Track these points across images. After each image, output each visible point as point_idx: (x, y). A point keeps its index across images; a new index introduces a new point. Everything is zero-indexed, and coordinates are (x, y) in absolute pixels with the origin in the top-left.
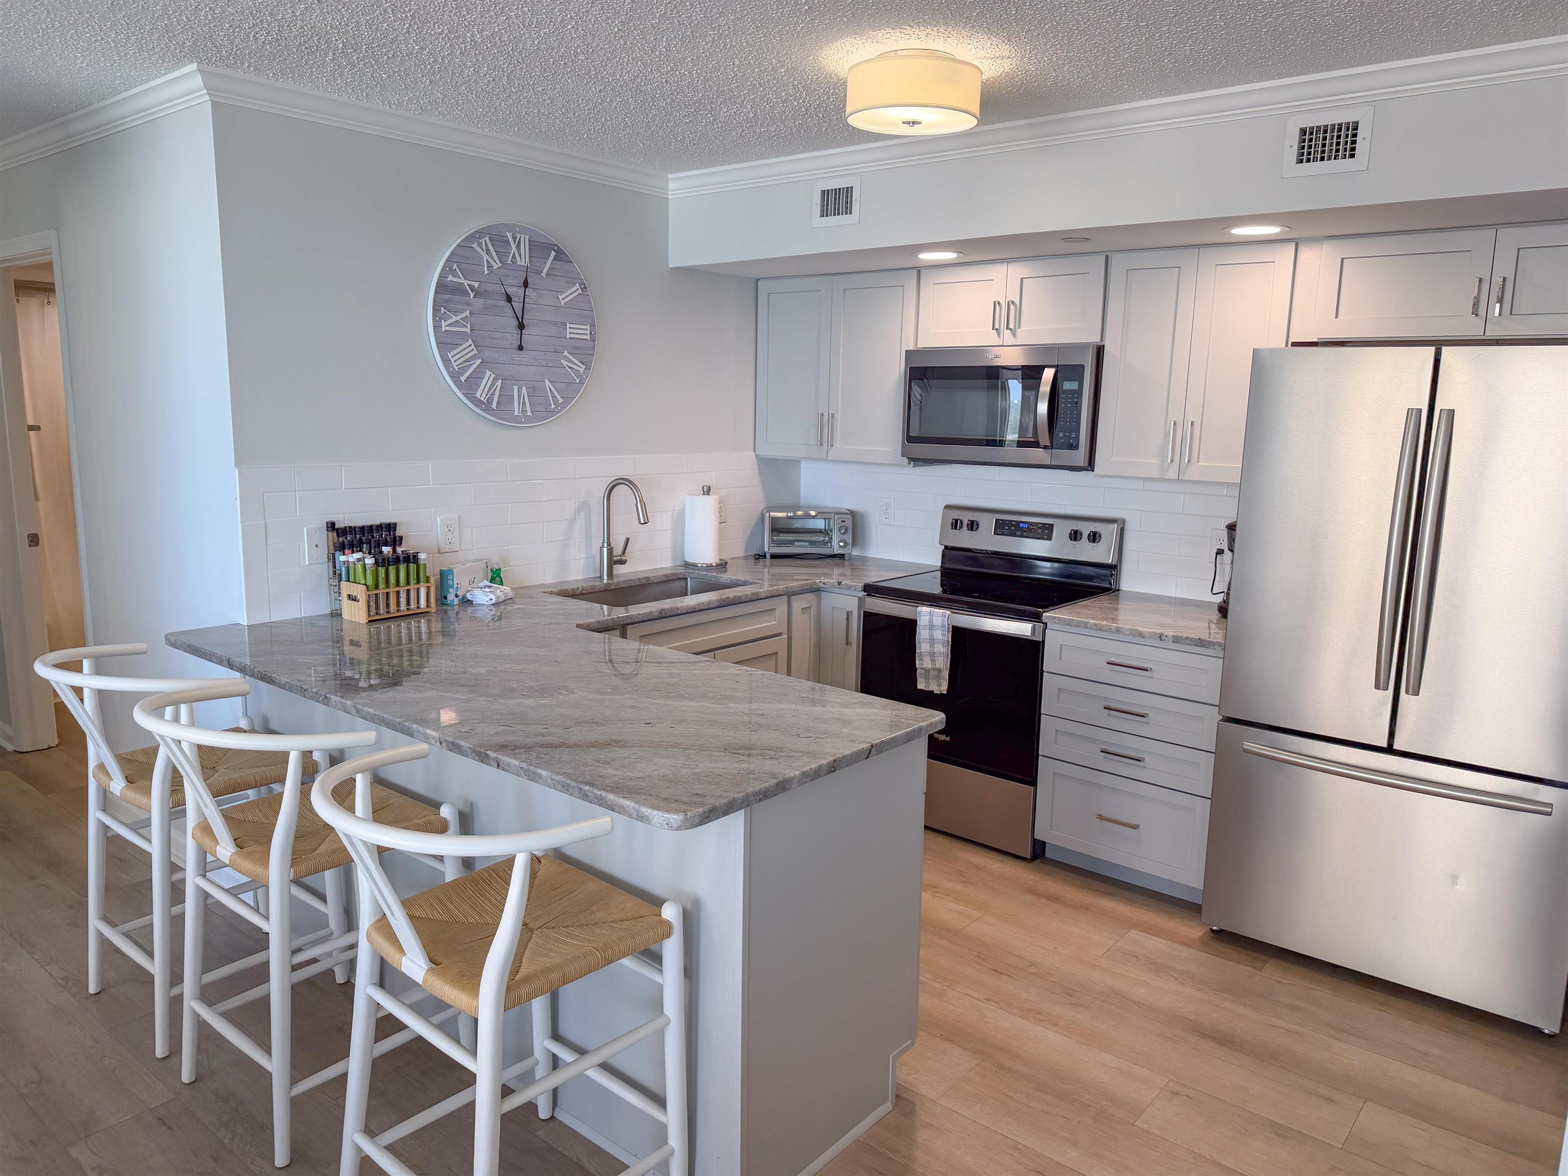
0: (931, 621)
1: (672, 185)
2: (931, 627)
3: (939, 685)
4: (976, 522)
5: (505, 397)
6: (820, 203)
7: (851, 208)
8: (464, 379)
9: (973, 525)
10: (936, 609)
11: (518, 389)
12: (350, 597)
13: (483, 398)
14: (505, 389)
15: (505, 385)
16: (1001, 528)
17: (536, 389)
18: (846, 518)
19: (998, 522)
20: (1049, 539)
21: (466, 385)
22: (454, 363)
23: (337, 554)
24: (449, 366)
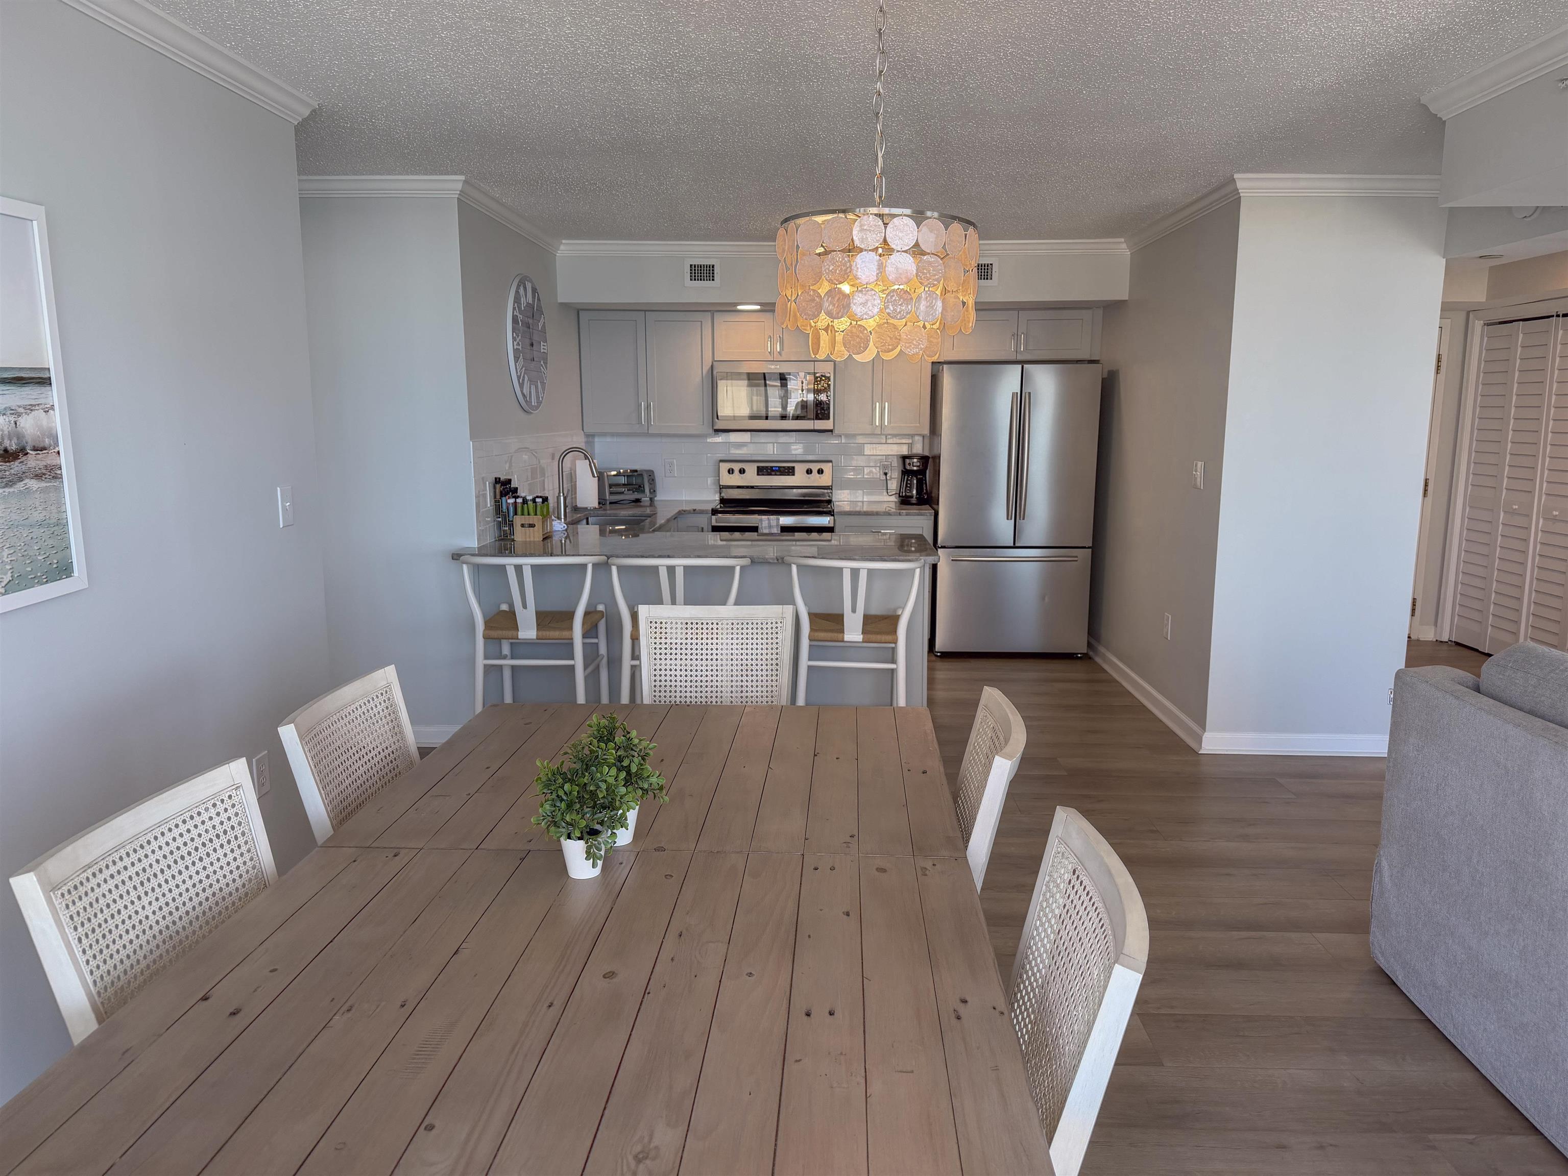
0: (769, 524)
1: (562, 247)
2: (770, 527)
4: (744, 469)
5: (530, 392)
6: (689, 271)
7: (713, 277)
8: (521, 381)
9: (742, 471)
10: (771, 517)
11: (533, 387)
12: (523, 526)
13: (526, 394)
14: (530, 388)
15: (530, 385)
16: (761, 471)
17: (537, 388)
18: (651, 473)
19: (758, 467)
20: (794, 475)
21: (521, 386)
22: (518, 371)
23: (504, 499)
24: (517, 373)
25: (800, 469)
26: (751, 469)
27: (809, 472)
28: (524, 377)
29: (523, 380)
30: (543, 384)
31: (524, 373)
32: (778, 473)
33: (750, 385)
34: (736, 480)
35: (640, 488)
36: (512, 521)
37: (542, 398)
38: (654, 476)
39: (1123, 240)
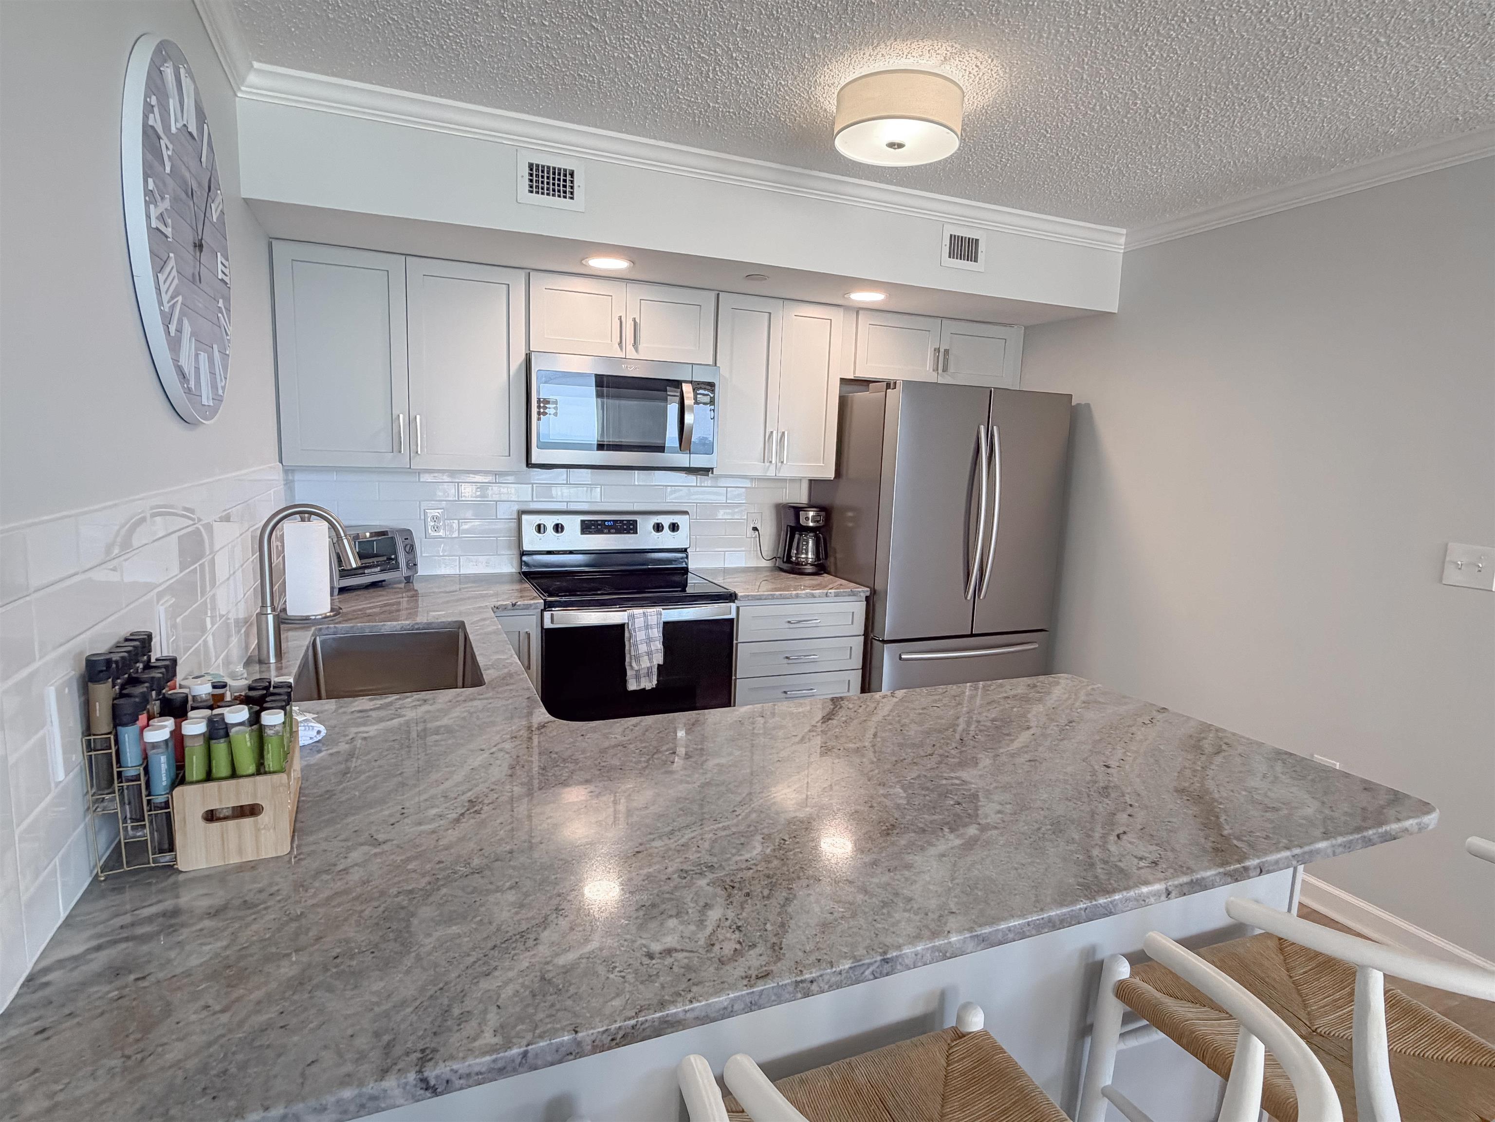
0: (646, 621)
2: (647, 627)
3: (651, 681)
4: (562, 526)
5: (197, 369)
6: (527, 177)
7: (572, 193)
8: (173, 328)
9: (558, 528)
10: (649, 610)
11: (203, 356)
12: (211, 816)
13: (186, 371)
14: (197, 355)
15: (196, 349)
16: (587, 528)
17: (211, 360)
18: (407, 534)
19: (583, 522)
20: (636, 533)
21: (174, 344)
22: (165, 298)
23: (128, 734)
24: (161, 303)
25: (646, 525)
26: (573, 524)
27: (658, 528)
28: (180, 322)
29: (179, 331)
30: (225, 356)
31: (182, 314)
32: (613, 531)
33: (599, 395)
34: (551, 541)
35: (390, 563)
36: (167, 805)
37: (223, 388)
38: (412, 539)
39: (1124, 231)
